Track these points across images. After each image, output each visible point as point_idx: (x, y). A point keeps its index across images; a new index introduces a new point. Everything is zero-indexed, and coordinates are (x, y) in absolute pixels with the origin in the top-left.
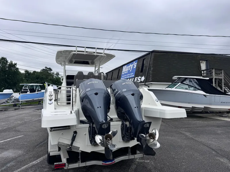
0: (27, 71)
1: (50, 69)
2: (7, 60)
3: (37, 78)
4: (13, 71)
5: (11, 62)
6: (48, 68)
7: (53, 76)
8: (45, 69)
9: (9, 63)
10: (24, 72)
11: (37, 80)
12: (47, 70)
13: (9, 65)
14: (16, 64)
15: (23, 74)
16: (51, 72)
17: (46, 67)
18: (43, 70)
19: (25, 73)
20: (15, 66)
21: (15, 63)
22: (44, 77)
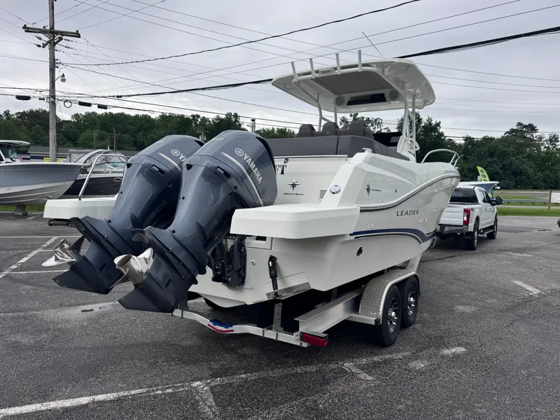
0: (468, 139)
1: (532, 128)
2: (421, 117)
3: (491, 155)
4: (433, 140)
5: (429, 120)
6: (525, 126)
7: (538, 147)
8: (516, 128)
9: (423, 124)
10: (463, 142)
11: (489, 159)
12: (522, 131)
13: (423, 127)
14: (438, 124)
15: (460, 145)
16: (534, 135)
17: (519, 124)
18: (513, 131)
19: (465, 144)
20: (437, 129)
21: (438, 122)
22: (511, 149)
